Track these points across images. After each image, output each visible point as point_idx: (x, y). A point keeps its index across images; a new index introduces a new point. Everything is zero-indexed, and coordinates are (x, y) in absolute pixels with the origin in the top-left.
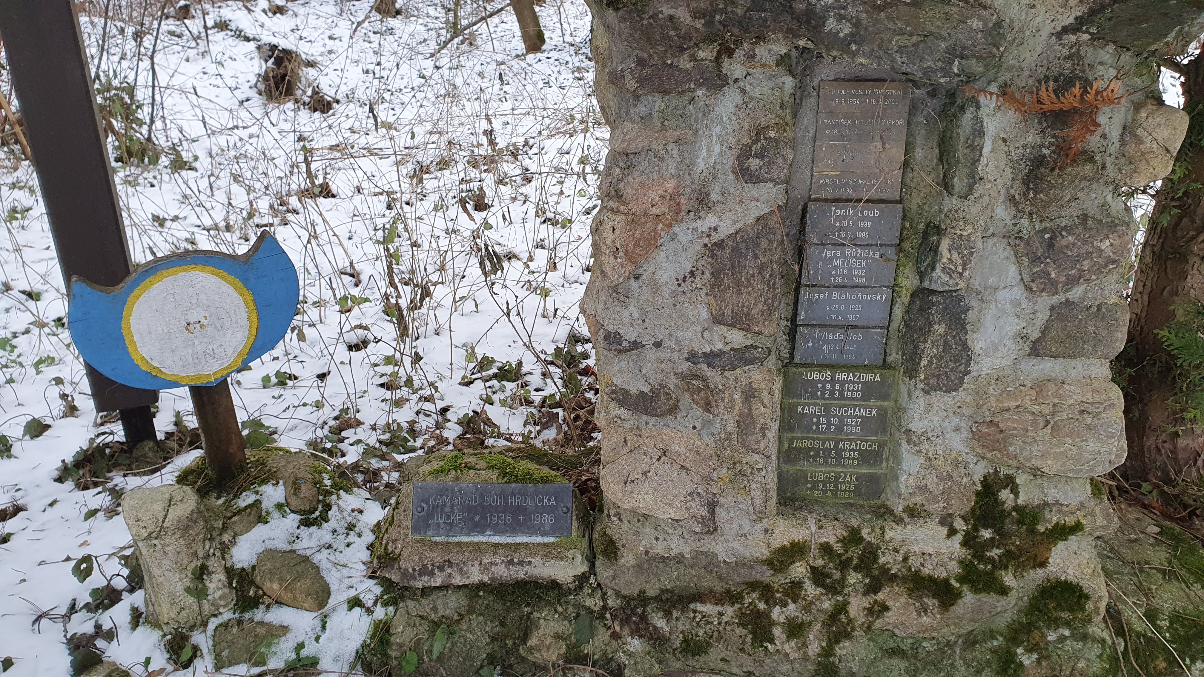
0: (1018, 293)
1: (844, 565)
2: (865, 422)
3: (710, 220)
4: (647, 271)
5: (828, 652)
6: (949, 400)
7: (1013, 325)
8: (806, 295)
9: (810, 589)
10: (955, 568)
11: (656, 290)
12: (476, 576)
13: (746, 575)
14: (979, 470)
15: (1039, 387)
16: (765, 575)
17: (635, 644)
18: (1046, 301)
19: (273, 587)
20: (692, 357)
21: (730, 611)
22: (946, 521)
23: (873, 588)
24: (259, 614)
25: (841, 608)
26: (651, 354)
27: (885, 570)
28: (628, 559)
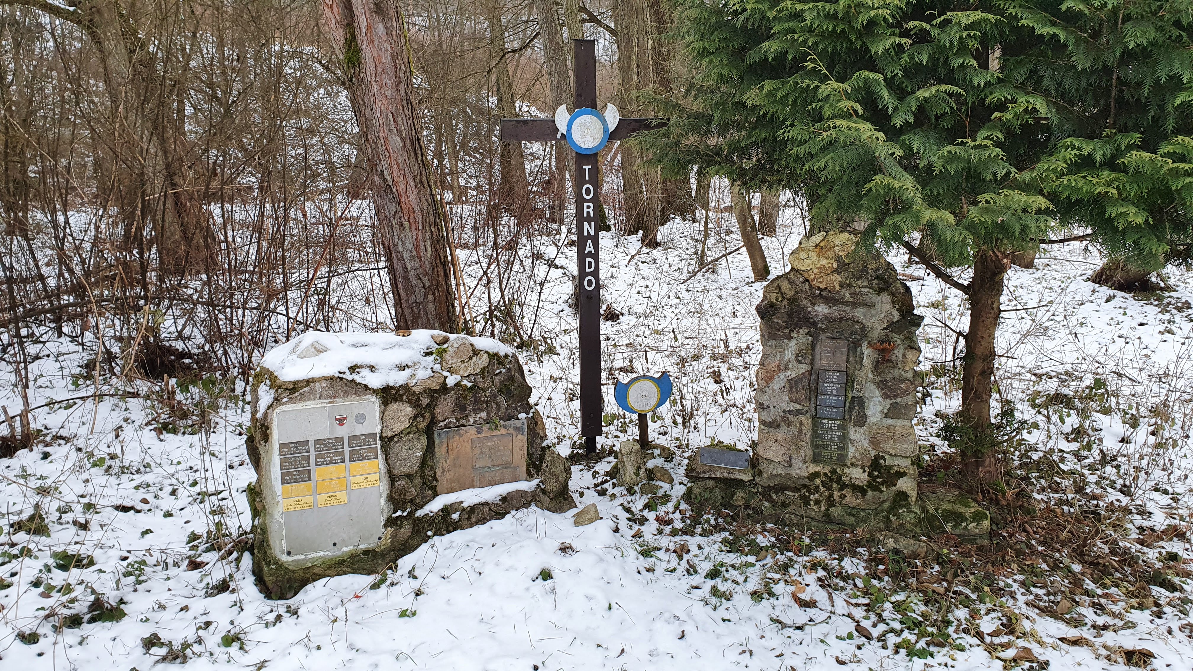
0: (880, 399)
1: (832, 480)
2: (839, 436)
3: (789, 373)
4: (771, 385)
5: (827, 510)
6: (862, 429)
7: (879, 408)
8: (820, 397)
9: (822, 489)
10: (866, 483)
11: (774, 391)
12: (718, 475)
13: (800, 482)
14: (873, 453)
15: (888, 427)
16: (807, 482)
17: (767, 504)
18: (889, 402)
19: (658, 475)
20: (784, 411)
21: (797, 495)
22: (863, 468)
23: (841, 490)
24: (654, 482)
25: (831, 495)
26: (772, 409)
27: (844, 482)
28: (765, 475)
